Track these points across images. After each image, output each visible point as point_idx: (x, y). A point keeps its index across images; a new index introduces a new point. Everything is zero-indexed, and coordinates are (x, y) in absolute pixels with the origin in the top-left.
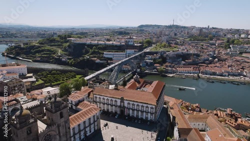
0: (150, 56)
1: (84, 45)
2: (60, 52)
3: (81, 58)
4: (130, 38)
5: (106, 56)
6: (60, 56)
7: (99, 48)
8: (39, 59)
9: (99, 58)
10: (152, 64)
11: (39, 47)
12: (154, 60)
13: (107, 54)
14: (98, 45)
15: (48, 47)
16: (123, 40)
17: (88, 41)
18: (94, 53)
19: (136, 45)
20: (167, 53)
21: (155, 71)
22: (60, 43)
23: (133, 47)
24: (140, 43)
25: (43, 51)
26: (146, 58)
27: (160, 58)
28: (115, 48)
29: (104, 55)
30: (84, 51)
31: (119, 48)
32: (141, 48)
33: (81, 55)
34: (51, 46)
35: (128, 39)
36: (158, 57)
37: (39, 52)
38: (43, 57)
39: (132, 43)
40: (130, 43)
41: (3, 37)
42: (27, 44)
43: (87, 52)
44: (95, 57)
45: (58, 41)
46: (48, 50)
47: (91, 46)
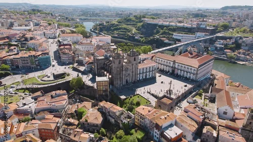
0: (222, 41)
1: (156, 25)
2: (134, 30)
3: (152, 38)
4: (203, 21)
5: (175, 37)
6: (134, 34)
7: (170, 30)
8: (117, 35)
9: (168, 38)
10: (221, 49)
11: (117, 25)
12: (226, 45)
13: (176, 35)
14: (169, 26)
15: (124, 26)
16: (195, 23)
17: (160, 22)
18: (164, 33)
19: (208, 28)
20: (244, 39)
21: (224, 57)
22: (135, 23)
23: (204, 30)
24: (214, 26)
25: (120, 29)
26: (217, 42)
27: (233, 44)
28: (186, 30)
29: (173, 36)
30: (155, 31)
31: (190, 31)
32: (213, 32)
33: (152, 34)
34: (127, 25)
35: (200, 21)
36: (231, 43)
37: (117, 29)
38: (120, 34)
39: (204, 26)
40: (201, 26)
41: (90, 16)
42: (108, 22)
43: (158, 32)
44: (164, 37)
45: (134, 21)
46: (125, 29)
47: (162, 27)
